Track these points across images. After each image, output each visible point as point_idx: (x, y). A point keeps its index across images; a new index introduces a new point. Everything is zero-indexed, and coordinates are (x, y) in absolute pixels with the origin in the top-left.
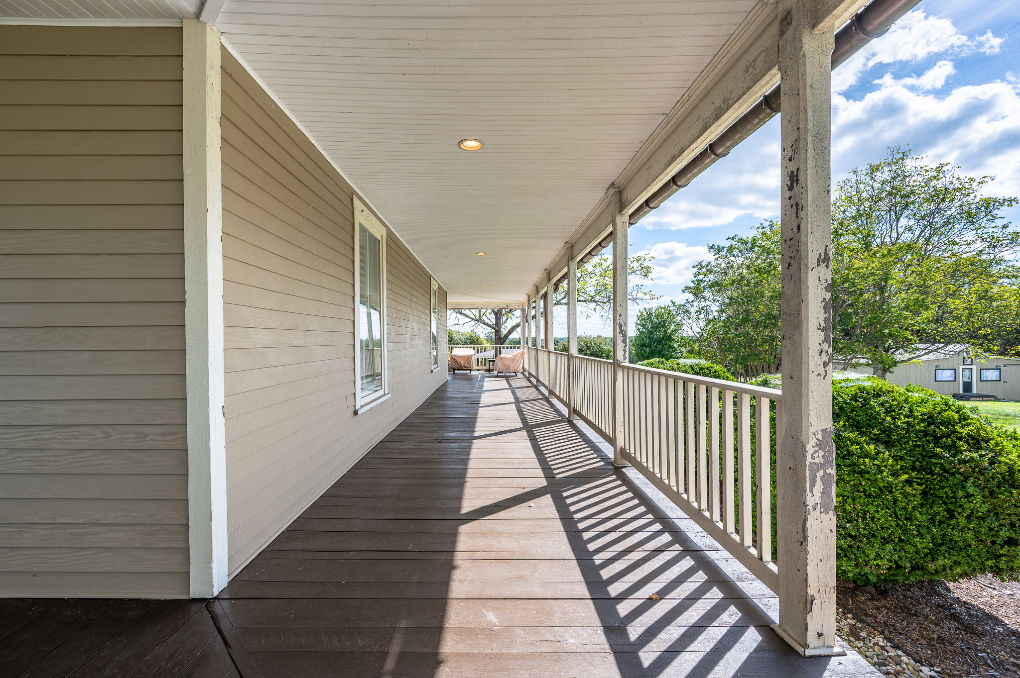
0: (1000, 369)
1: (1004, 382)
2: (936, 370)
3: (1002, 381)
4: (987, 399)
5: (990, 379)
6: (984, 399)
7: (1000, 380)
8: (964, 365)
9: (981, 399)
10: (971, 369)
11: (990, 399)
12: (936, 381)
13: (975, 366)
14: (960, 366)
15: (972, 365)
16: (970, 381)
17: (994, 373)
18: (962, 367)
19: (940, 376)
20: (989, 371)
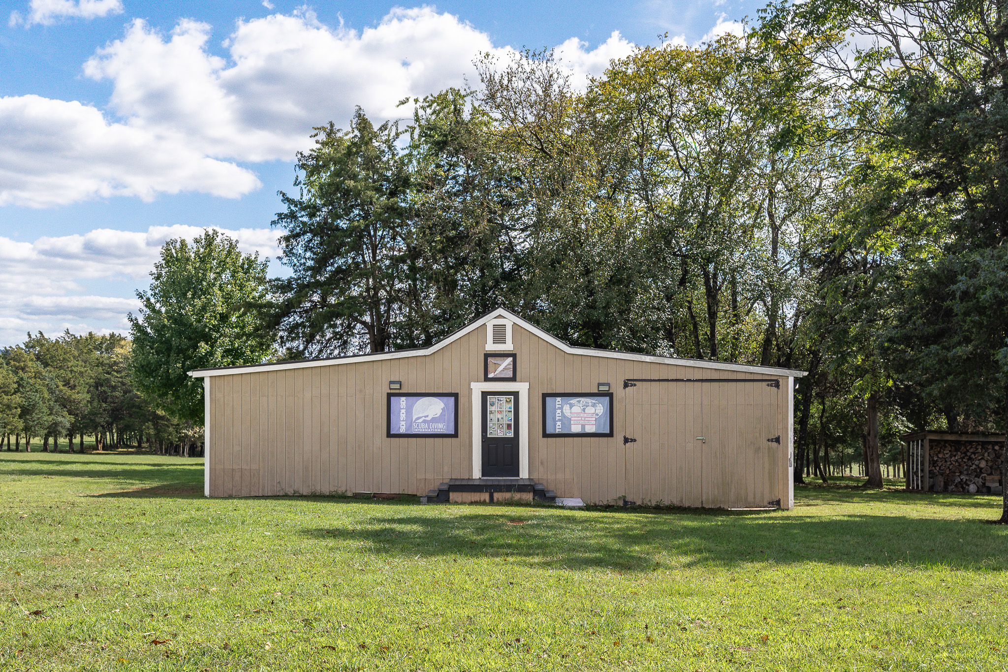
0: (610, 395)
1: (626, 440)
2: (389, 396)
3: (619, 437)
4: (507, 495)
5: (576, 429)
6: (497, 496)
7: (611, 435)
8: (487, 379)
9: (485, 496)
10: (516, 394)
11: (517, 496)
12: (389, 435)
13: (526, 386)
14: (474, 385)
15: (513, 379)
16: (511, 434)
17: (590, 410)
18: (478, 388)
19: (403, 416)
20: (574, 401)
